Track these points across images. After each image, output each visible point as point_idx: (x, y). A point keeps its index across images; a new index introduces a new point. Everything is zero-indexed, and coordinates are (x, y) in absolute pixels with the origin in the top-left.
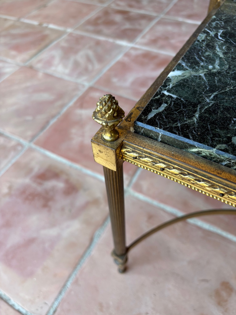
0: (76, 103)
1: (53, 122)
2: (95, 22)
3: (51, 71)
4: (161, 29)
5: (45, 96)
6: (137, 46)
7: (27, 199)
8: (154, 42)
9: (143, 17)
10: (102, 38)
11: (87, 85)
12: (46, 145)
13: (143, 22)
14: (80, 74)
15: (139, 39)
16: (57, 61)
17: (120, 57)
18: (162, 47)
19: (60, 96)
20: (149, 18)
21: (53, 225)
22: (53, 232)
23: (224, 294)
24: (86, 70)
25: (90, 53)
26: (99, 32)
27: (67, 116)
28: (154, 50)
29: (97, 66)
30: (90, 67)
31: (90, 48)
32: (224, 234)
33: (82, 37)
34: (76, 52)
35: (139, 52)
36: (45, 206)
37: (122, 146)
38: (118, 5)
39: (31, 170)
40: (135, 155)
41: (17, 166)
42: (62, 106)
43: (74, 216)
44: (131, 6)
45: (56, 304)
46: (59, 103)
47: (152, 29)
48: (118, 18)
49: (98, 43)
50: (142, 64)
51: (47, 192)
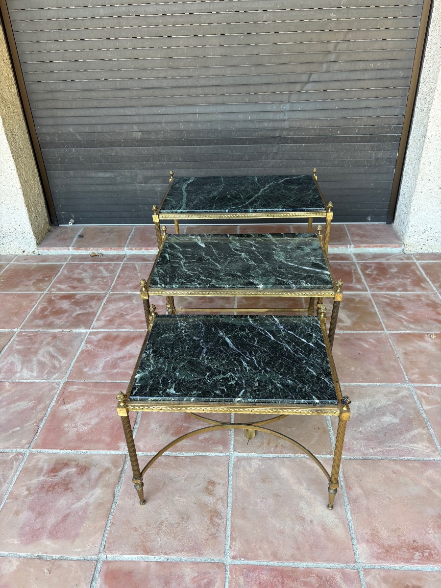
0: (57, 401)
1: (42, 424)
2: (42, 315)
3: (17, 378)
4: (113, 307)
5: (24, 405)
7: (48, 491)
8: (111, 322)
9: (92, 298)
11: (62, 382)
12: (44, 445)
13: (93, 303)
14: (50, 374)
15: (94, 323)
16: (18, 367)
17: (83, 346)
18: (120, 326)
19: (40, 400)
20: (99, 298)
21: (79, 499)
22: (82, 503)
23: (211, 487)
24: (54, 367)
25: (51, 349)
26: (51, 325)
27: (54, 415)
28: (113, 331)
29: (64, 361)
30: (57, 363)
31: (48, 344)
32: (203, 454)
33: (35, 335)
34: (36, 352)
35: (100, 336)
36: (67, 489)
37: (127, 406)
38: (60, 289)
39: (41, 469)
40: (132, 407)
41: (25, 470)
42: (46, 408)
43: (94, 486)
44: (74, 288)
45: (104, 543)
46: (41, 406)
47: (103, 309)
48: (65, 304)
49: (54, 337)
50: (107, 347)
51: (63, 479)
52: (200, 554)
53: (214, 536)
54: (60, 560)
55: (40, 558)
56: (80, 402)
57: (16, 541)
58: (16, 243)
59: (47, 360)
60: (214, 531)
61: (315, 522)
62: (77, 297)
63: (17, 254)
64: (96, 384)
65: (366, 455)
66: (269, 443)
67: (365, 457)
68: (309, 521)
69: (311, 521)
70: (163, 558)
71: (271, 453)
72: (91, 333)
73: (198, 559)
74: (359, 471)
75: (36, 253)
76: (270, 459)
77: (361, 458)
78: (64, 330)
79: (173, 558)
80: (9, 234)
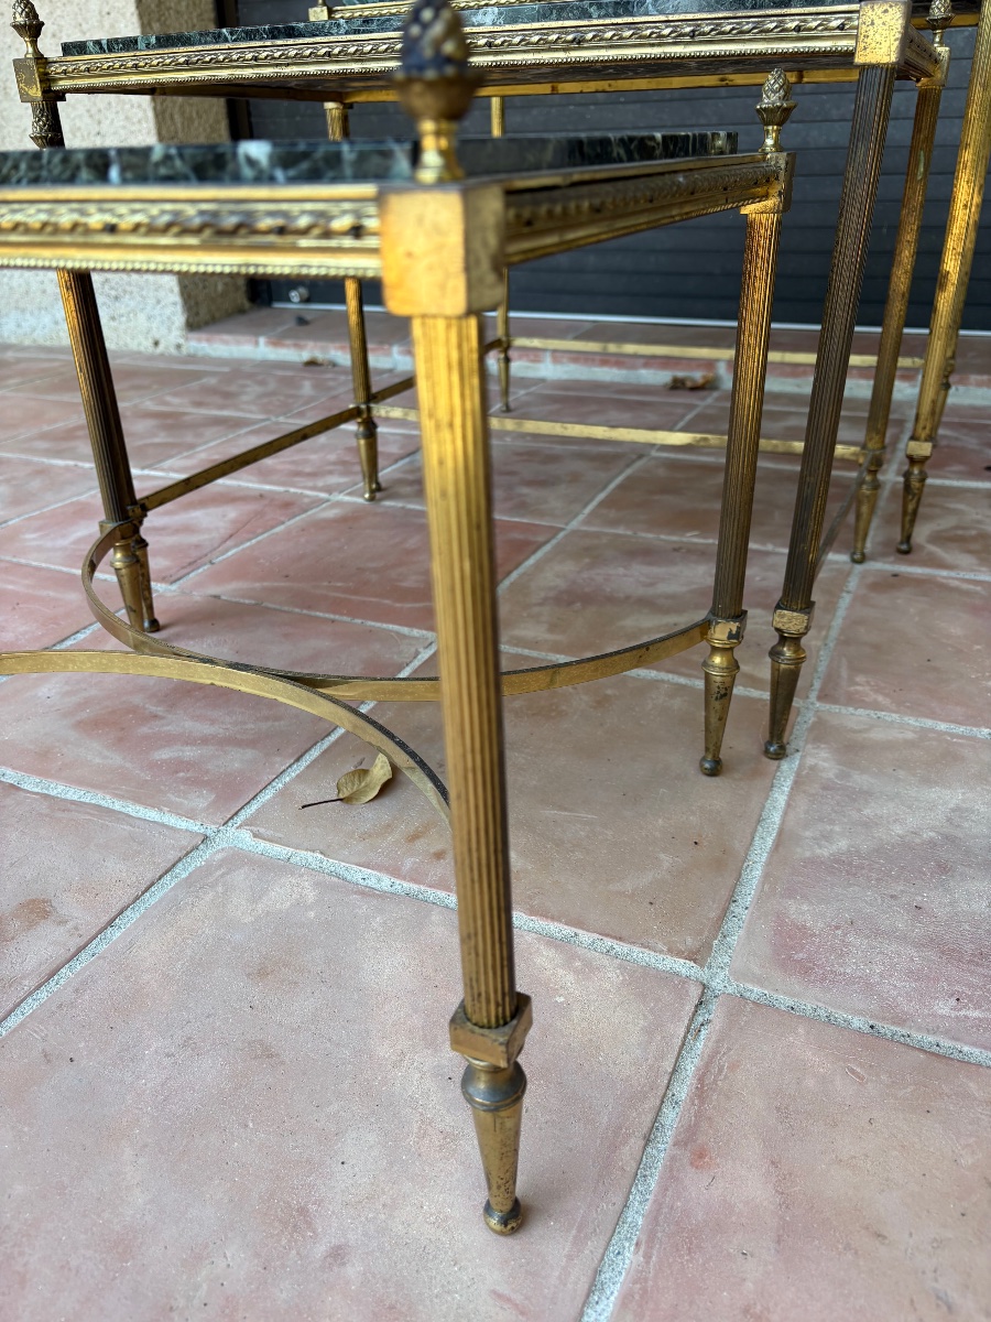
2: (66, 435)
9: (222, 421)
15: (171, 461)
26: (61, 452)
31: (8, 480)
35: (154, 484)
38: (164, 404)
44: (199, 404)
58: (142, 317)
61: (353, 1270)
62: (187, 418)
63: (142, 349)
65: (900, 1021)
66: (414, 838)
67: (887, 1028)
68: (320, 1250)
69: (338, 1255)
71: (395, 872)
74: (810, 1083)
75: (184, 351)
76: (368, 893)
77: (857, 1022)
78: (80, 464)
80: (128, 288)
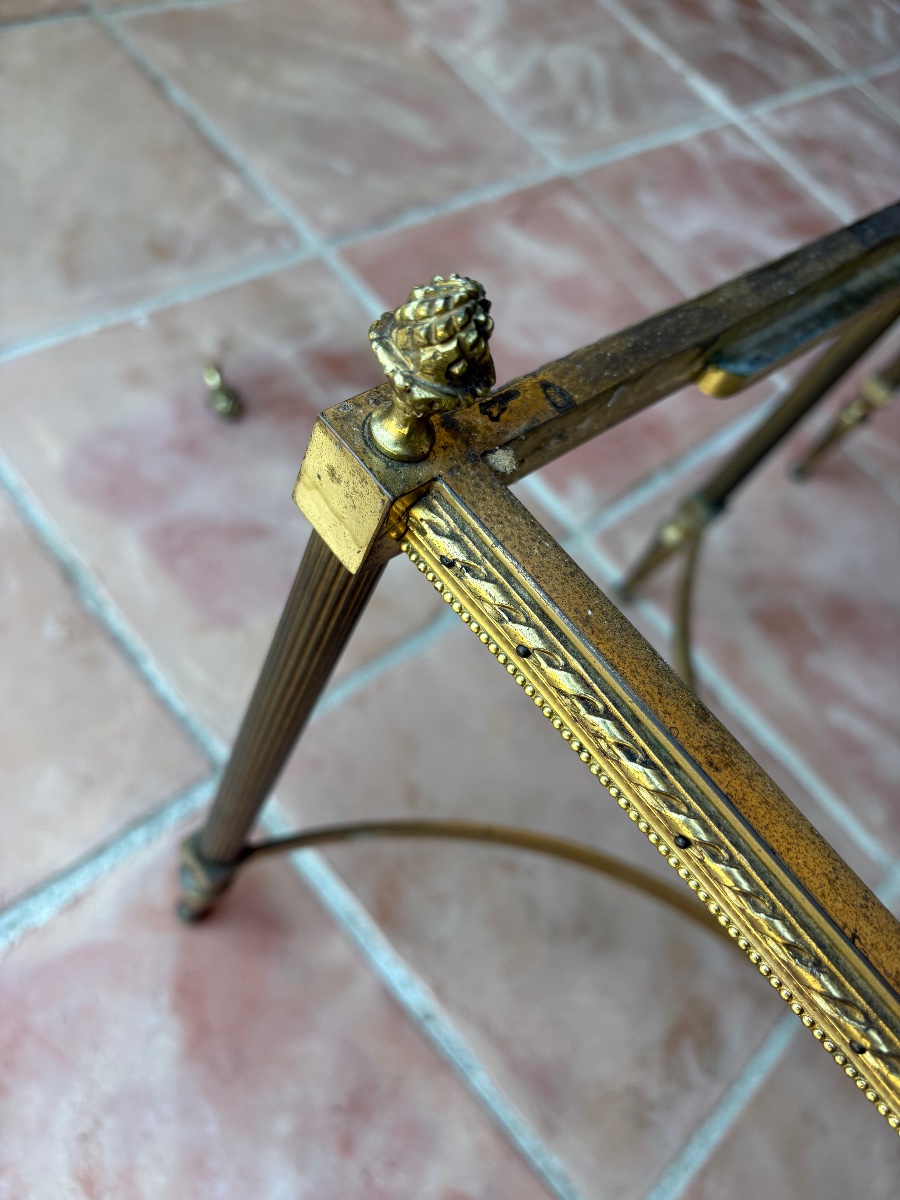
0: (507, 201)
1: (415, 219)
3: (455, 50)
4: (839, 120)
5: (411, 125)
6: (750, 130)
8: (806, 146)
9: (800, 49)
10: (649, 40)
11: (558, 165)
13: (795, 65)
14: (545, 119)
15: (762, 111)
17: (684, 134)
18: (825, 178)
19: (463, 152)
20: (819, 68)
24: (568, 114)
25: (599, 67)
26: (645, 15)
28: (797, 172)
29: (606, 123)
30: (583, 112)
31: (602, 49)
34: (555, 38)
35: (750, 154)
39: (307, 329)
41: (264, 292)
42: (459, 187)
46: (450, 171)
47: (814, 103)
49: (632, 48)
50: (746, 196)
52: (549, 1128)
53: (641, 1116)
54: (116, 641)
55: (68, 576)
56: (560, 261)
57: (55, 453)
59: (565, 81)
60: (654, 1090)
64: (642, 260)
70: (416, 995)
72: (733, 128)
73: (528, 1139)
79: (448, 1031)
